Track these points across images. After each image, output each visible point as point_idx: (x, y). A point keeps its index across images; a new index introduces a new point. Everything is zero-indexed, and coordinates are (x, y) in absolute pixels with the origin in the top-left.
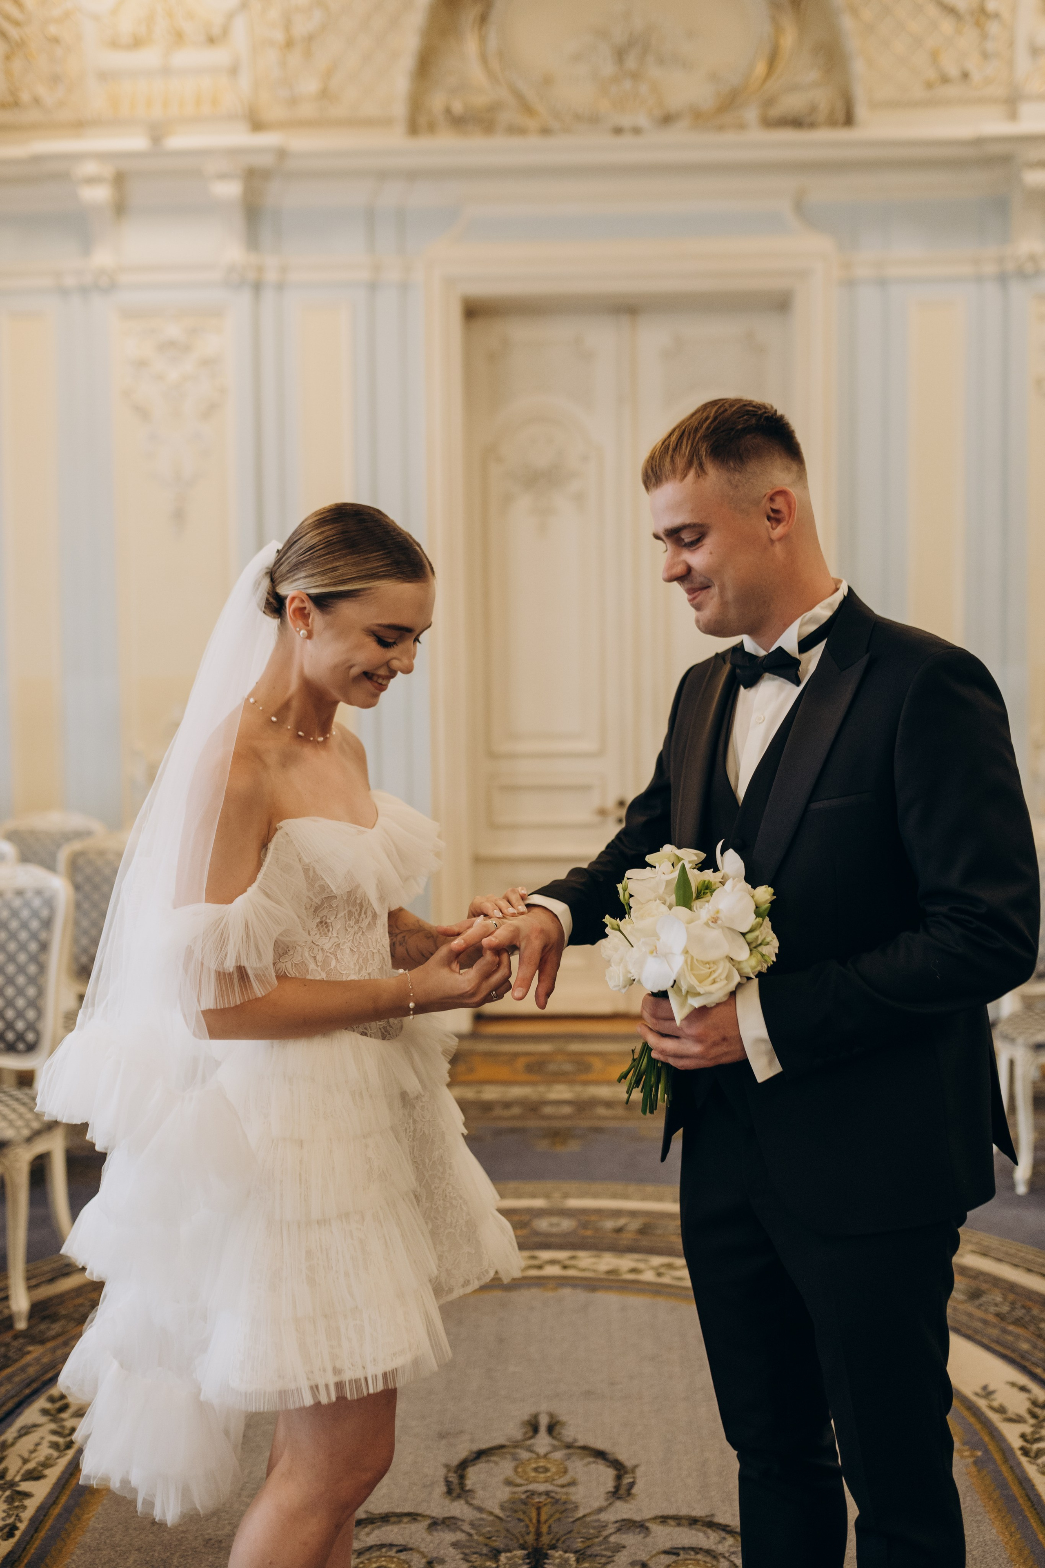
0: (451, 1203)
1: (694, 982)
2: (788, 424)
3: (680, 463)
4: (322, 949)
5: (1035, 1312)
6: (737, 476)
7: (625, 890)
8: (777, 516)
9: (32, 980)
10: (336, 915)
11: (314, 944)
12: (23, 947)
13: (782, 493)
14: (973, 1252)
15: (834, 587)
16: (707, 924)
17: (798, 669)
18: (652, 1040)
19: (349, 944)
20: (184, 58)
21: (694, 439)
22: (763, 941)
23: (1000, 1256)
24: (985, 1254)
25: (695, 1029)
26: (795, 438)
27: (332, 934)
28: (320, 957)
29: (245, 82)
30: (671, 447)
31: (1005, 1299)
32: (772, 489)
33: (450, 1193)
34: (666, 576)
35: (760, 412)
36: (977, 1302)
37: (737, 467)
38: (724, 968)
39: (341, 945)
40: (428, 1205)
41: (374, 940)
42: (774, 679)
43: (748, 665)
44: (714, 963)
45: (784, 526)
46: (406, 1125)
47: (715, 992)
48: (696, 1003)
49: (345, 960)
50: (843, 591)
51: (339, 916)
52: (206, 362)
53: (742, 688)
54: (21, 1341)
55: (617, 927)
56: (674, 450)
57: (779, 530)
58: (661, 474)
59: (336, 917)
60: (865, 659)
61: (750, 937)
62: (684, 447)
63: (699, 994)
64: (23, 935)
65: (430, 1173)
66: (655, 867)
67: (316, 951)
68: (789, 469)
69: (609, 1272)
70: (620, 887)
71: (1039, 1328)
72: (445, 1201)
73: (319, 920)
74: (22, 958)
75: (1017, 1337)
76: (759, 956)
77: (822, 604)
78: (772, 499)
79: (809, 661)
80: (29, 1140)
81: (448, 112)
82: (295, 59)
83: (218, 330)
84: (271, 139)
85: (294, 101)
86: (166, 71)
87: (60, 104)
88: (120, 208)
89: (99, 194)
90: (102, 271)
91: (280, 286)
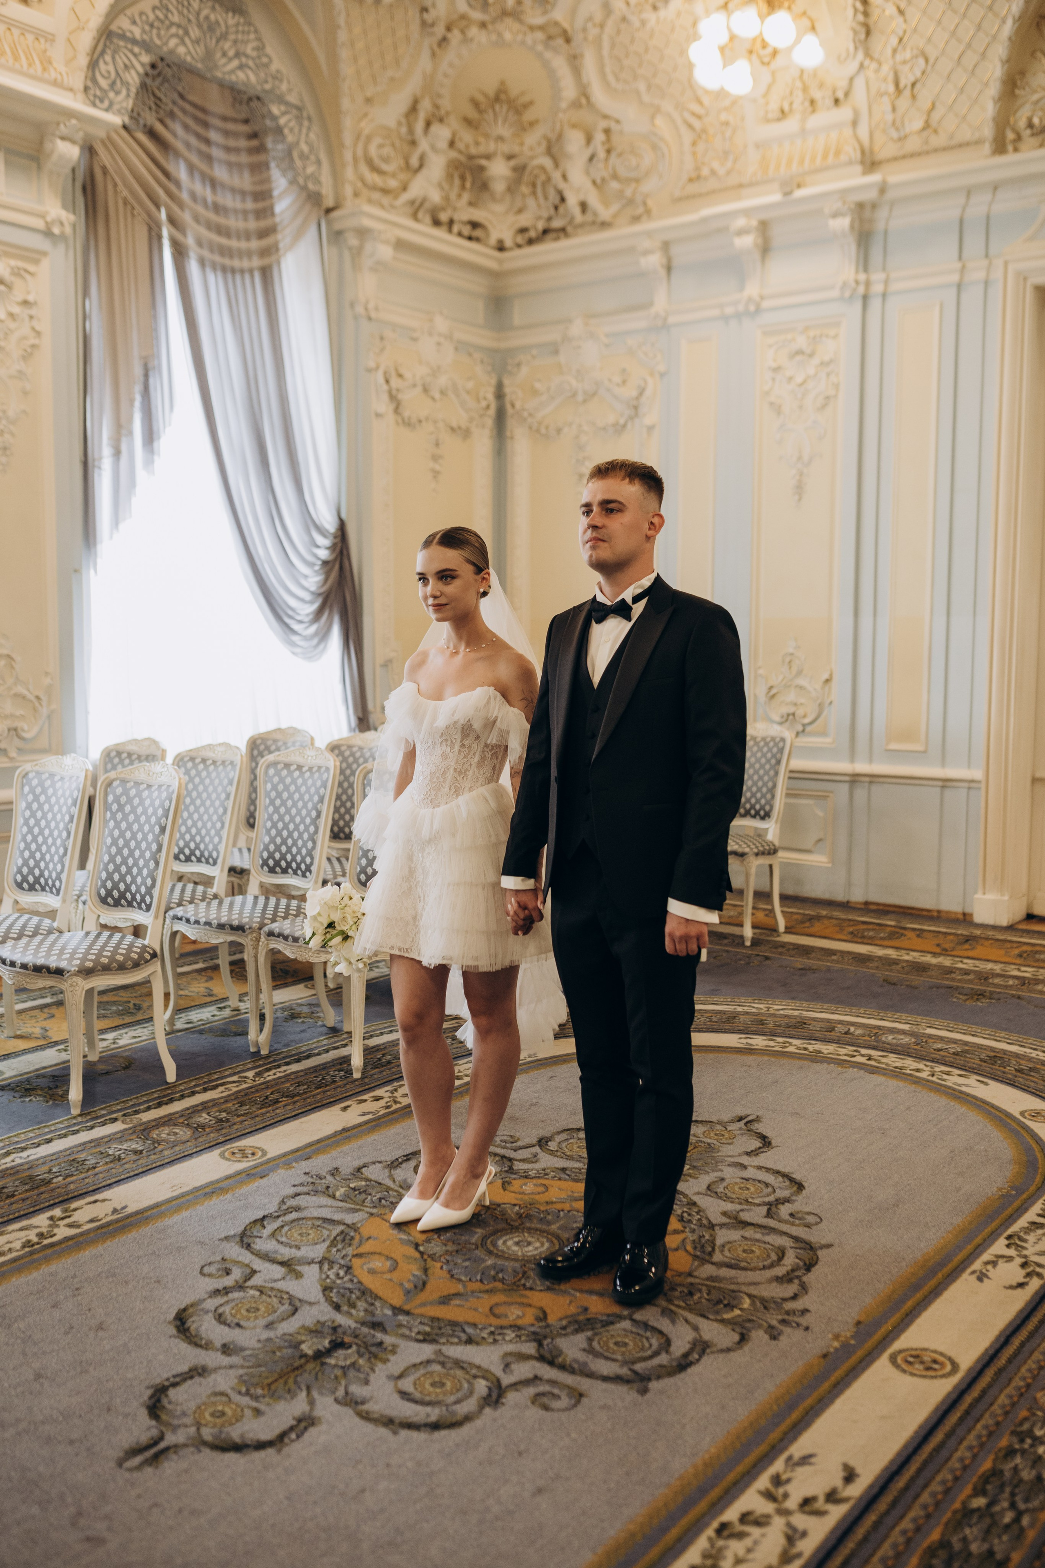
20: (816, 121)
29: (863, 132)
42: (616, 618)
52: (825, 364)
60: (672, 609)
77: (646, 578)
78: (653, 516)
81: (1030, 125)
82: (904, 102)
83: (835, 337)
84: (875, 178)
85: (902, 139)
86: (803, 132)
87: (729, 173)
88: (765, 249)
89: (747, 241)
90: (750, 300)
91: (884, 296)
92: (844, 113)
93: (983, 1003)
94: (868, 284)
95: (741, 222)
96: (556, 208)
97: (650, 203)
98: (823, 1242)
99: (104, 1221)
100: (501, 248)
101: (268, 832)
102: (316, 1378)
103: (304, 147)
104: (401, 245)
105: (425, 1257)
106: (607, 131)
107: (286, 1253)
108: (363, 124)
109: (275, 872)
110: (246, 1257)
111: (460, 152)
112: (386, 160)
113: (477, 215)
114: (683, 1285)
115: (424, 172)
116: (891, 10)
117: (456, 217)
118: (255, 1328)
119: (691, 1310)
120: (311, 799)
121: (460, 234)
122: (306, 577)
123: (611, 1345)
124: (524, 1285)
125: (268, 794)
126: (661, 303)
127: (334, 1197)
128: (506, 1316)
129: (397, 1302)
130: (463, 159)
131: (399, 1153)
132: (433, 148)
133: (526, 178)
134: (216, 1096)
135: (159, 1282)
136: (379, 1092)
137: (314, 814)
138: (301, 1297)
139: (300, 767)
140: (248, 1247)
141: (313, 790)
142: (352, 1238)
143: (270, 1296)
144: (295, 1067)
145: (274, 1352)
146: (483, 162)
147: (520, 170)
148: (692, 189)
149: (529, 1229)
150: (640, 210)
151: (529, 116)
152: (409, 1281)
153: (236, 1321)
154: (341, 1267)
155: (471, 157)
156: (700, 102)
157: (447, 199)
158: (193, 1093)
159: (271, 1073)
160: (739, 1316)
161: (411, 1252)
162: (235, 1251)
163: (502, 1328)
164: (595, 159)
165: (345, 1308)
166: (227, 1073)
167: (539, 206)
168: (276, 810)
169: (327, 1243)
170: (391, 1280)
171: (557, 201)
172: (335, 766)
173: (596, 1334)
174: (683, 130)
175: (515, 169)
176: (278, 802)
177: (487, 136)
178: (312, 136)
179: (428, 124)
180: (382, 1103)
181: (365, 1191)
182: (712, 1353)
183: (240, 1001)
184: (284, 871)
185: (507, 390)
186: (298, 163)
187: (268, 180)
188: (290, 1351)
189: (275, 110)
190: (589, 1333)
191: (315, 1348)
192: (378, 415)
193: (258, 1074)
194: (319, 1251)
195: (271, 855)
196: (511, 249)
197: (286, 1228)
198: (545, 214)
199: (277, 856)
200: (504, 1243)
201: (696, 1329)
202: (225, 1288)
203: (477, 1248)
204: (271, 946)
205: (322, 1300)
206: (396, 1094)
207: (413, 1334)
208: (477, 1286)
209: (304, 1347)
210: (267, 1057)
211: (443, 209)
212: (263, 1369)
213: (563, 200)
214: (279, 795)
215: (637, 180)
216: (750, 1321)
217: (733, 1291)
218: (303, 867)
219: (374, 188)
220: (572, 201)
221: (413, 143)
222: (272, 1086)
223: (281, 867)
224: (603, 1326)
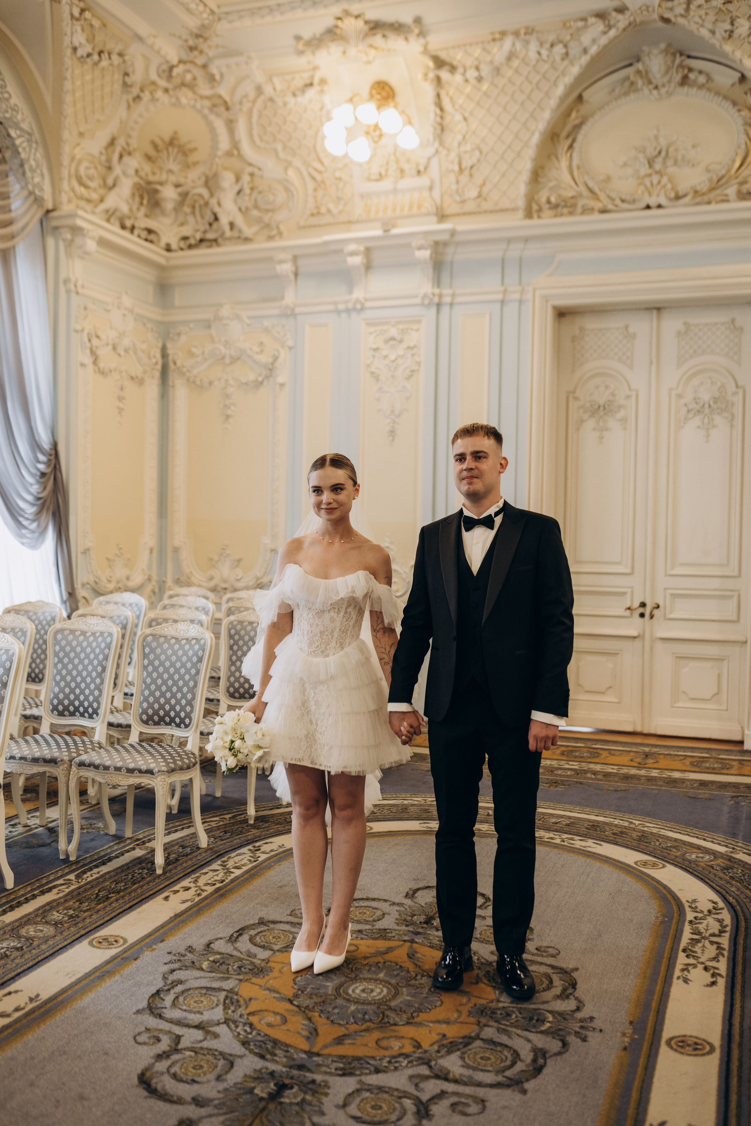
17: (494, 525)
20: (404, 184)
29: (436, 194)
53: (465, 532)
79: (498, 521)
81: (549, 202)
82: (464, 179)
83: (417, 330)
84: (447, 226)
85: (463, 202)
86: (395, 191)
87: (341, 212)
88: (368, 267)
89: (357, 260)
90: (357, 301)
91: (451, 305)
92: (424, 181)
93: (561, 788)
94: (441, 296)
95: (352, 247)
96: (210, 225)
97: (282, 228)
98: (571, 966)
99: (27, 1009)
100: (168, 249)
101: (57, 684)
102: (283, 1116)
103: (33, 163)
104: (102, 242)
105: (303, 1009)
106: (252, 175)
107: (195, 1018)
108: (76, 151)
109: (64, 716)
110: (166, 1026)
111: (141, 178)
112: (91, 178)
113: (151, 224)
114: (499, 1009)
115: (117, 189)
116: (458, 117)
117: (136, 224)
118: (209, 1081)
119: (516, 1027)
120: (96, 657)
121: (139, 236)
122: (31, 485)
123: (479, 1060)
124: (389, 1022)
125: (56, 654)
126: (290, 298)
127: (203, 970)
128: (392, 1048)
129: (305, 1046)
130: (142, 183)
131: (230, 931)
132: (125, 174)
133: (189, 201)
134: (56, 897)
135: (106, 1054)
136: (185, 883)
137: (99, 669)
138: (229, 1052)
139: (83, 633)
140: (160, 1016)
141: (97, 651)
142: (238, 1001)
143: (204, 1055)
144: (104, 869)
145: (237, 1099)
146: (158, 187)
147: (184, 195)
148: (313, 221)
149: (365, 979)
150: (274, 232)
151: (192, 158)
152: (302, 1029)
153: (190, 1078)
154: (245, 1024)
155: (149, 183)
156: (322, 163)
157: (131, 210)
158: (34, 897)
159: (89, 874)
160: (550, 1027)
161: (288, 1006)
162: (152, 1022)
163: (394, 1057)
164: (241, 194)
165: (268, 1056)
166: (52, 878)
167: (197, 222)
168: (65, 666)
169: (221, 1007)
170: (288, 1030)
171: (212, 218)
172: (118, 632)
173: (463, 1053)
174: (308, 179)
175: (180, 194)
176: (66, 660)
177: (161, 169)
178: (38, 155)
179: (121, 157)
180: (192, 892)
181: (224, 962)
182: (551, 1056)
183: (28, 819)
184: (72, 714)
185: (170, 351)
186: (29, 174)
187: (6, 185)
188: (248, 1096)
189: (13, 133)
190: (458, 1053)
191: (266, 1091)
192: (83, 365)
193: (78, 877)
194: (218, 1014)
195: (60, 702)
196: (176, 251)
197: (181, 999)
198: (202, 229)
199: (66, 702)
200: (353, 991)
201: (529, 1041)
202: (164, 1052)
203: (336, 998)
204: (81, 774)
205: (247, 1052)
206: (198, 884)
207: (333, 1071)
208: (353, 1027)
209: (257, 1091)
210: (76, 862)
211: (129, 218)
212: (237, 1114)
213: (216, 219)
214: (67, 655)
215: (273, 211)
216: (560, 1030)
217: (536, 1009)
218: (90, 710)
219: (81, 198)
220: (224, 220)
221: (110, 168)
222: (96, 886)
223: (69, 711)
224: (465, 1046)
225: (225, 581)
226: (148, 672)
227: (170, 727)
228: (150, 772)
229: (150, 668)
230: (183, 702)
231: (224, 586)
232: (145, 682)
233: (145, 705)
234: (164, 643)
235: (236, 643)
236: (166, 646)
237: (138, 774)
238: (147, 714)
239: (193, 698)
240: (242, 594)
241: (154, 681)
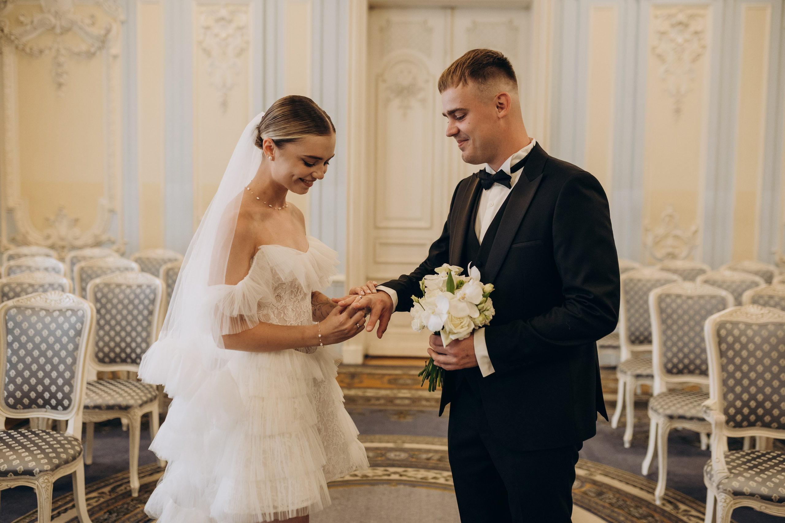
0: (336, 434)
1: (452, 327)
2: (509, 62)
3: (456, 79)
4: (277, 308)
5: (628, 503)
6: (483, 86)
7: (423, 284)
8: (501, 106)
9: (144, 329)
10: (285, 293)
11: (274, 305)
12: (140, 312)
13: (504, 95)
14: (601, 474)
15: (529, 142)
16: (459, 300)
17: (510, 181)
18: (434, 356)
19: (291, 307)
21: (463, 68)
22: (486, 309)
23: (614, 476)
24: (606, 476)
25: (453, 351)
26: (512, 69)
27: (283, 301)
28: (276, 312)
30: (452, 71)
31: (614, 496)
32: (499, 93)
33: (336, 429)
34: (448, 133)
35: (495, 56)
36: (601, 497)
37: (483, 81)
38: (467, 321)
39: (287, 307)
40: (325, 434)
41: (305, 306)
42: (499, 186)
43: (487, 178)
44: (463, 318)
45: (505, 111)
46: (315, 395)
47: (463, 332)
48: (453, 337)
49: (289, 314)
50: (533, 144)
51: (286, 293)
52: (239, 28)
53: (484, 190)
54: (135, 502)
55: (417, 301)
56: (453, 72)
57: (503, 113)
58: (447, 84)
59: (285, 294)
60: (541, 176)
61: (480, 306)
62: (458, 71)
63: (454, 333)
64: (141, 307)
65: (327, 418)
66: (438, 274)
67: (274, 309)
68: (508, 84)
69: (422, 478)
70: (420, 282)
71: (630, 510)
72: (333, 432)
73: (276, 295)
74: (140, 318)
75: (619, 514)
76: (484, 316)
77: (522, 150)
78: (499, 98)
79: (516, 177)
80: (141, 406)
83: (246, 12)
225: (62, 239)
226: (13, 350)
227: (44, 410)
228: (29, 473)
229: (16, 345)
230: (60, 381)
231: (61, 243)
232: (9, 361)
233: (11, 387)
234: (31, 315)
235: (104, 306)
236: (34, 319)
237: (13, 477)
238: (14, 397)
239: (73, 376)
240: (87, 252)
241: (21, 360)
